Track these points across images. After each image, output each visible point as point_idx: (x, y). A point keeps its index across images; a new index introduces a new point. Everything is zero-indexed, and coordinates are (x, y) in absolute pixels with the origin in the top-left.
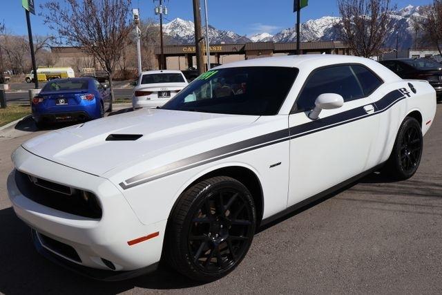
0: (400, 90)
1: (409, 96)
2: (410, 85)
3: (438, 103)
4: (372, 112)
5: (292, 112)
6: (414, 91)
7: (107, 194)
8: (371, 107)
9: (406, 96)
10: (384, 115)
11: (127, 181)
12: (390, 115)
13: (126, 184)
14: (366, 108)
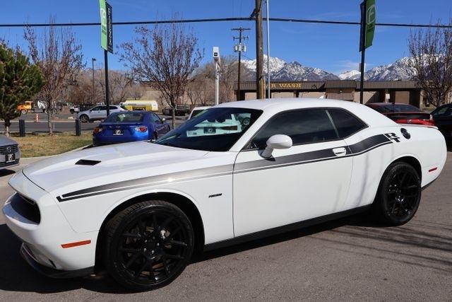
0: (387, 135)
1: (398, 141)
2: (403, 131)
3: (448, 150)
4: (344, 154)
5: (244, 149)
6: (407, 136)
7: (46, 204)
8: (343, 150)
9: (393, 141)
10: (359, 159)
11: (63, 196)
12: (367, 158)
13: (62, 198)
14: (335, 151)
